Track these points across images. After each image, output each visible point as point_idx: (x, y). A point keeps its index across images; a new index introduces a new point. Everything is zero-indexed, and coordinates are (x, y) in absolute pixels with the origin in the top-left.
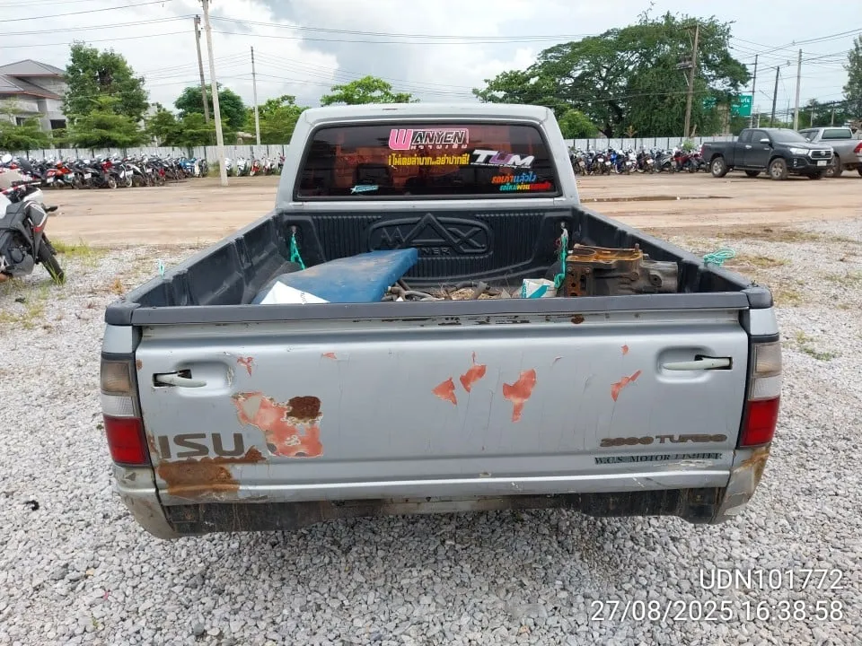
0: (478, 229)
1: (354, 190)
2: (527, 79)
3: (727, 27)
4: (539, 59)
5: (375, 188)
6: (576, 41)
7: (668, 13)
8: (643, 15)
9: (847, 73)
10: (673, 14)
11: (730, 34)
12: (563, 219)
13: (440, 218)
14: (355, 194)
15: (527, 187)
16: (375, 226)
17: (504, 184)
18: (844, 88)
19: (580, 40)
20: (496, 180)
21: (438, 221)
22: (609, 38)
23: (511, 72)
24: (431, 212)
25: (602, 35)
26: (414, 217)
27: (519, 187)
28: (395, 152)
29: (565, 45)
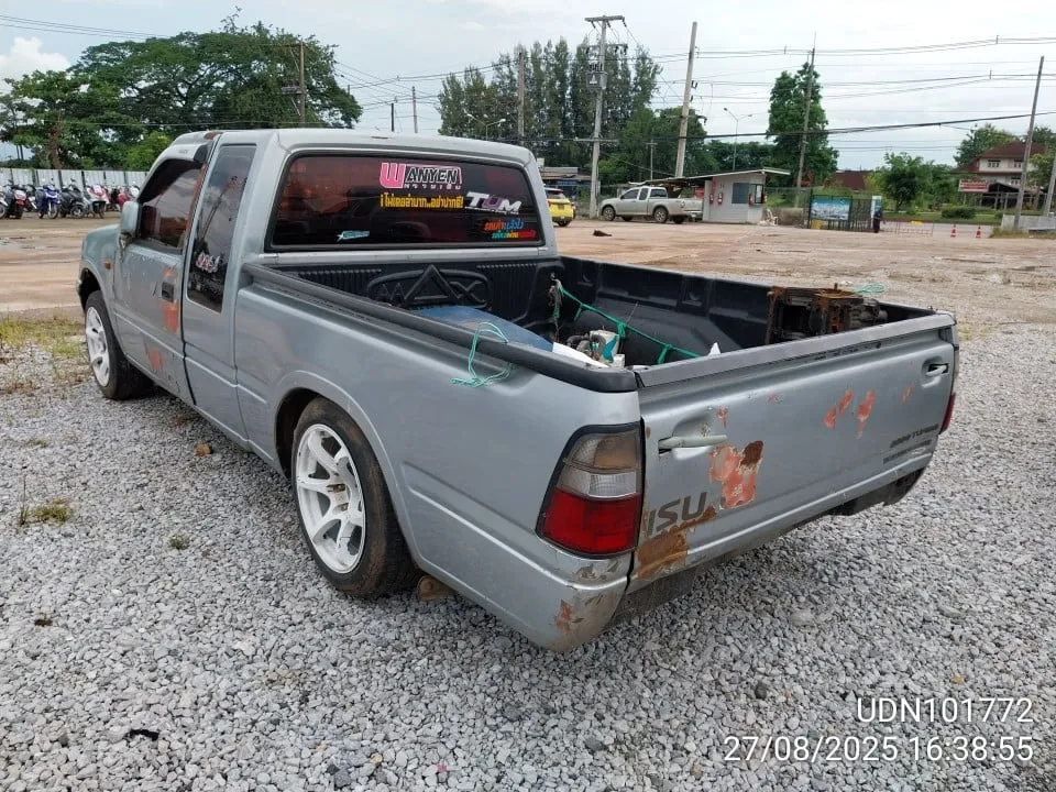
0: (477, 282)
1: (341, 236)
2: (75, 85)
3: (330, 51)
4: (83, 58)
5: (365, 234)
6: (137, 41)
7: (260, 23)
8: (229, 21)
9: (440, 115)
10: (266, 26)
11: (335, 58)
12: (554, 269)
13: (444, 271)
14: (343, 242)
15: (516, 235)
16: (373, 282)
17: (496, 232)
18: (439, 131)
19: (143, 41)
20: (489, 227)
21: (442, 274)
22: (183, 43)
23: (49, 72)
24: (434, 264)
25: (173, 38)
26: (417, 269)
27: (509, 235)
28: (388, 190)
29: (122, 44)
